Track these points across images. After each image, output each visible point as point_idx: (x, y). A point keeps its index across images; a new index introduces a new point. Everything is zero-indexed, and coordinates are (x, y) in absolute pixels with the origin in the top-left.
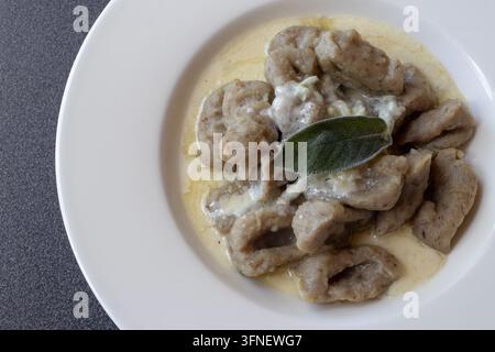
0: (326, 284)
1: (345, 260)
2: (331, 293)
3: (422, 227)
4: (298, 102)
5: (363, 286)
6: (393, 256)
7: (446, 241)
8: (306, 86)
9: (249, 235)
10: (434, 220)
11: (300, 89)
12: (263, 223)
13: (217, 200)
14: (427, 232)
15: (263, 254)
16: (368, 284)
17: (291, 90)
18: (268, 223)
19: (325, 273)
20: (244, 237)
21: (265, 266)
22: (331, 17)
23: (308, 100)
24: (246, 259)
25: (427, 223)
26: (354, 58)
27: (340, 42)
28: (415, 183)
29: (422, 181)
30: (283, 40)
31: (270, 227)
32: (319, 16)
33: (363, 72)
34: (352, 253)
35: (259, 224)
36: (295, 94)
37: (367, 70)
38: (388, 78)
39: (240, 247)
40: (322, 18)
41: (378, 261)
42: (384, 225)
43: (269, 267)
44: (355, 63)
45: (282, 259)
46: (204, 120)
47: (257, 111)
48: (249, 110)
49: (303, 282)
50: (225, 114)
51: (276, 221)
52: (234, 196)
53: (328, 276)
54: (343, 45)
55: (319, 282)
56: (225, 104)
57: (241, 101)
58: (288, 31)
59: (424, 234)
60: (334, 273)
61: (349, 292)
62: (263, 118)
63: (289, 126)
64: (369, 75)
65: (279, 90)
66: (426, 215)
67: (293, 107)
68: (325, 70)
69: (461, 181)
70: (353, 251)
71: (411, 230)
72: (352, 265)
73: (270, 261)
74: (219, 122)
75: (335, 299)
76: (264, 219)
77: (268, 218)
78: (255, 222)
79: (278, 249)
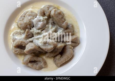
0: (28, 62)
1: (35, 59)
2: (28, 64)
3: (56, 59)
4: (40, 21)
5: (36, 66)
6: (46, 63)
7: (59, 65)
8: (43, 18)
9: (17, 44)
10: (59, 59)
11: (42, 18)
12: (21, 43)
13: (16, 34)
14: (56, 61)
15: (18, 49)
16: (38, 66)
17: (40, 17)
18: (22, 44)
19: (29, 59)
20: (16, 44)
21: (17, 52)
22: (60, 6)
23: (42, 21)
24: (14, 49)
25: (57, 59)
26: (57, 17)
27: (56, 12)
28: (58, 49)
29: (60, 49)
30: (47, 7)
31: (22, 45)
32: (58, 5)
33: (58, 21)
34: (37, 58)
35: (20, 43)
36: (40, 19)
37: (59, 21)
38: (63, 24)
39: (14, 46)
40: (59, 6)
41: (42, 62)
42: (47, 55)
43: (18, 53)
44: (57, 18)
45: (22, 52)
46: (21, 16)
47: (31, 19)
48: (29, 18)
49: (24, 59)
50: (25, 17)
51: (24, 44)
52: (19, 35)
53: (29, 60)
54: (56, 13)
55: (27, 61)
56: (26, 15)
57: (29, 15)
58: (48, 5)
59: (55, 61)
60: (31, 60)
61: (32, 66)
62: (31, 21)
63: (36, 25)
64: (59, 22)
65: (38, 17)
66: (58, 57)
67: (38, 21)
68: (51, 17)
69: (69, 53)
70: (38, 57)
71: (53, 59)
72: (36, 60)
73: (19, 52)
74: (24, 18)
75: (28, 66)
76: (22, 42)
77: (23, 42)
78: (19, 42)
79: (23, 50)
